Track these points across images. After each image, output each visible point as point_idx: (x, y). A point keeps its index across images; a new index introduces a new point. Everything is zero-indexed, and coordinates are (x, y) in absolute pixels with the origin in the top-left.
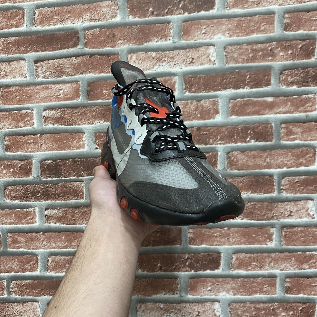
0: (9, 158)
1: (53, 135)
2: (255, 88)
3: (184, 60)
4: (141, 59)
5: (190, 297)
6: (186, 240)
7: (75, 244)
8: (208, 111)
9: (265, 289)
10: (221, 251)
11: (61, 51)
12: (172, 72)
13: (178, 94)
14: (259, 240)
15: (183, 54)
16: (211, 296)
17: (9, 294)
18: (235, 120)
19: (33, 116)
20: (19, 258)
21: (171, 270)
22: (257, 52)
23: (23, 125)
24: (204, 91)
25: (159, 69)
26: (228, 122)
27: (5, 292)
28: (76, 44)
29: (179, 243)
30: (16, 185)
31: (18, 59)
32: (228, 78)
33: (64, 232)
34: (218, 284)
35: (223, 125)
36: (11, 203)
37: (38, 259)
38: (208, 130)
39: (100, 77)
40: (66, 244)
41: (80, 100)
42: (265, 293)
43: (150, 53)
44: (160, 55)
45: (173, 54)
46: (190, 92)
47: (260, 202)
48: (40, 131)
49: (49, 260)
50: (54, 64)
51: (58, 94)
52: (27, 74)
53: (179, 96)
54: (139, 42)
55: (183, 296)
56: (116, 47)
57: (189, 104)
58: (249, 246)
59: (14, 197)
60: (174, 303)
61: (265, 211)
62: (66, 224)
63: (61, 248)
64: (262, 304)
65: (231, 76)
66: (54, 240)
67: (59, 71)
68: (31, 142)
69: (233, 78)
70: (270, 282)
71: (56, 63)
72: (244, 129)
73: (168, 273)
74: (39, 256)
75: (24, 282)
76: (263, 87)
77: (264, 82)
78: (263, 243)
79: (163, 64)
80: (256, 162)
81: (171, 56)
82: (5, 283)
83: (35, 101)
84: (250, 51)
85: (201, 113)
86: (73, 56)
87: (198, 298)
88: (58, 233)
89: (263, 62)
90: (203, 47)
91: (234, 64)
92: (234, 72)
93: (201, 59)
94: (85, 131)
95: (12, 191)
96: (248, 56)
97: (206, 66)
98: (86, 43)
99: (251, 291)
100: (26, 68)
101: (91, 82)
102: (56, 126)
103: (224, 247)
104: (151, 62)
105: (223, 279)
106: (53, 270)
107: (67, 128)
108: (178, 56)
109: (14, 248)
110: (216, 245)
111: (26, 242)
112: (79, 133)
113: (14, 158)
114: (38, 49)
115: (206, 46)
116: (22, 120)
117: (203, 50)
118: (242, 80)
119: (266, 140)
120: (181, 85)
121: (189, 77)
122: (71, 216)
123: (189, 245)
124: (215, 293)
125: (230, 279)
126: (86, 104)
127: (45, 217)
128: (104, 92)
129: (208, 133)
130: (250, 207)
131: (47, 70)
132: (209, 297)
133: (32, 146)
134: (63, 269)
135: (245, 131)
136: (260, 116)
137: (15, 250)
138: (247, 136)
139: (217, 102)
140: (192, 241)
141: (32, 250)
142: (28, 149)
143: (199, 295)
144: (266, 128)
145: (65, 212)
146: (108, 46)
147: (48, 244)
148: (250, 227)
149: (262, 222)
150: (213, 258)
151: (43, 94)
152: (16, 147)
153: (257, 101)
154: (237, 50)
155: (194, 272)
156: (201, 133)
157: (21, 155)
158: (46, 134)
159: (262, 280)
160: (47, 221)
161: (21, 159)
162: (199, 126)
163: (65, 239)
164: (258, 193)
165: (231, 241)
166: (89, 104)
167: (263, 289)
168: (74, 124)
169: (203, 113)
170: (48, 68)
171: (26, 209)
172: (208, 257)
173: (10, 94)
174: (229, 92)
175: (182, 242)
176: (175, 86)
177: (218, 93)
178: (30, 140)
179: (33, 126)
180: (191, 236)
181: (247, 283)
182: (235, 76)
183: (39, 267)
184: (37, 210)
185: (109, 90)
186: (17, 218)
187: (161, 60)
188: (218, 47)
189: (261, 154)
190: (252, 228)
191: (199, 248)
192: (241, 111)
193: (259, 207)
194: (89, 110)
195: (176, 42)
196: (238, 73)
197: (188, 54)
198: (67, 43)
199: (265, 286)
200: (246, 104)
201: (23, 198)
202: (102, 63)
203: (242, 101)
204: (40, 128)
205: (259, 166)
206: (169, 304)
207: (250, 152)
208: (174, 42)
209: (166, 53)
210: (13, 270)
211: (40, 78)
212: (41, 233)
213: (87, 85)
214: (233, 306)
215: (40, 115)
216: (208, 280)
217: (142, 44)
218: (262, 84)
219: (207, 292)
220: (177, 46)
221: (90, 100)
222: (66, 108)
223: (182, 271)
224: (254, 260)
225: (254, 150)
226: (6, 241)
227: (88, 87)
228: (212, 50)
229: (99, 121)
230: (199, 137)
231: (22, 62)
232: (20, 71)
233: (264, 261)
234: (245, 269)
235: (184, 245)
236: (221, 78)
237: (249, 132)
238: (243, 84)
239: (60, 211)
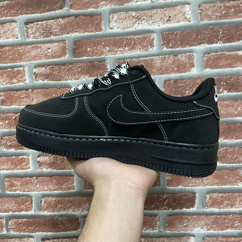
0: (4, 111)
1: (43, 90)
2: (227, 43)
3: (162, 18)
4: (122, 18)
5: (168, 232)
6: (164, 182)
7: (65, 187)
8: (184, 65)
9: (236, 225)
10: (196, 192)
11: (48, 13)
12: (150, 29)
13: (156, 49)
14: (231, 181)
15: (161, 12)
16: (186, 231)
17: (7, 231)
18: (209, 73)
19: (25, 73)
20: (16, 199)
21: (151, 208)
22: (229, 8)
23: (16, 82)
24: (181, 47)
25: (138, 27)
26: (202, 74)
27: (4, 229)
28: (63, 6)
29: (157, 184)
30: (11, 135)
31: (10, 22)
32: (202, 34)
33: (55, 176)
34: (193, 221)
35: (198, 77)
36: (7, 151)
37: (32, 200)
38: (184, 82)
39: (85, 36)
40: (57, 187)
41: (66, 57)
42: (236, 228)
43: (130, 13)
44: (140, 14)
45: (151, 12)
46: (167, 47)
47: (232, 147)
48: (31, 86)
49: (42, 201)
50: (42, 25)
51: (47, 53)
52: (18, 35)
53: (157, 52)
54: (120, 3)
55: (162, 231)
56: (99, 7)
57: (167, 58)
58: (221, 186)
59: (10, 146)
60: (154, 238)
61: (236, 155)
62: (57, 169)
63: (52, 191)
64: (233, 238)
65: (205, 32)
66: (46, 183)
67: (47, 31)
68: (24, 96)
69: (207, 34)
70: (240, 219)
71: (45, 24)
72: (218, 81)
73: (148, 211)
74: (33, 198)
75: (20, 221)
76: (235, 42)
77: (236, 37)
78: (234, 184)
79: (142, 22)
80: (228, 110)
81: (150, 14)
82: (4, 221)
83: (27, 60)
84: (223, 8)
85: (178, 67)
86: (60, 18)
87: (175, 233)
88: (50, 177)
89: (235, 18)
90: (179, 6)
91: (208, 21)
92: (208, 28)
93: (178, 17)
94: (71, 85)
95: (8, 141)
96: (221, 13)
97: (182, 23)
98: (71, 5)
99: (223, 226)
100: (17, 30)
101: (76, 41)
102: (46, 81)
103: (199, 188)
104: (132, 20)
105: (198, 216)
106: (46, 210)
107: (55, 83)
108: (156, 14)
109: (11, 191)
110: (192, 186)
111: (21, 185)
112: (66, 87)
113: (9, 112)
114: (27, 12)
115: (182, 5)
116: (15, 77)
117: (179, 8)
118: (216, 35)
119: (237, 90)
120: (159, 41)
121: (166, 34)
122: (61, 162)
123: (167, 186)
124: (190, 228)
125: (204, 216)
126: (72, 61)
127: (38, 163)
128: (89, 49)
129: (184, 85)
130: (222, 152)
131: (36, 31)
132: (185, 232)
133: (25, 100)
134: (55, 208)
135: (218, 82)
136: (232, 69)
137: (12, 192)
138: (221, 87)
139: (193, 56)
140: (169, 183)
141: (27, 193)
142: (21, 103)
143: (176, 230)
144: (238, 79)
145: (56, 158)
146: (91, 7)
147: (41, 187)
148: (222, 170)
149: (233, 165)
150: (189, 198)
151: (33, 53)
152: (10, 101)
153: (230, 54)
154: (211, 8)
155: (172, 211)
156: (178, 85)
157: (15, 108)
158: (37, 89)
159: (234, 217)
160: (40, 167)
161: (15, 112)
162: (176, 79)
163: (56, 182)
164: (230, 138)
165: (205, 182)
166: (75, 60)
167: (234, 225)
168: (62, 79)
169: (180, 67)
170: (38, 29)
171: (20, 157)
172: (184, 196)
173: (4, 53)
174: (203, 47)
175: (161, 184)
176: (153, 42)
177: (193, 48)
178: (23, 94)
179: (25, 83)
180: (169, 178)
181: (219, 219)
182: (209, 32)
183: (33, 207)
184: (30, 157)
185: (93, 48)
186: (13, 165)
187: (140, 18)
188: (193, 5)
189: (233, 103)
190: (224, 170)
191: (176, 189)
192: (215, 64)
193: (230, 151)
194: (75, 66)
195: (154, 2)
196: (212, 29)
197: (166, 12)
198: (54, 5)
199: (236, 222)
200: (219, 58)
201: (18, 147)
202: (86, 23)
203: (215, 55)
204: (31, 84)
205: (231, 114)
206: (149, 239)
207: (223, 102)
208: (152, 2)
209: (145, 12)
210: (11, 210)
211: (31, 38)
212: (35, 177)
213: (73, 44)
214: (207, 240)
215: (31, 72)
216: (184, 217)
217: (123, 5)
218: (234, 39)
219: (183, 228)
220: (155, 5)
221: (76, 57)
222: (54, 65)
223: (160, 209)
224: (226, 199)
225: (227, 100)
226: (4, 185)
227: (74, 46)
228: (187, 8)
229: (84, 77)
230: (175, 90)
231: (14, 24)
232: (12, 32)
233: (235, 200)
234: (218, 207)
235: (162, 186)
236: (196, 34)
237: (222, 84)
238: (216, 39)
239: (51, 158)
